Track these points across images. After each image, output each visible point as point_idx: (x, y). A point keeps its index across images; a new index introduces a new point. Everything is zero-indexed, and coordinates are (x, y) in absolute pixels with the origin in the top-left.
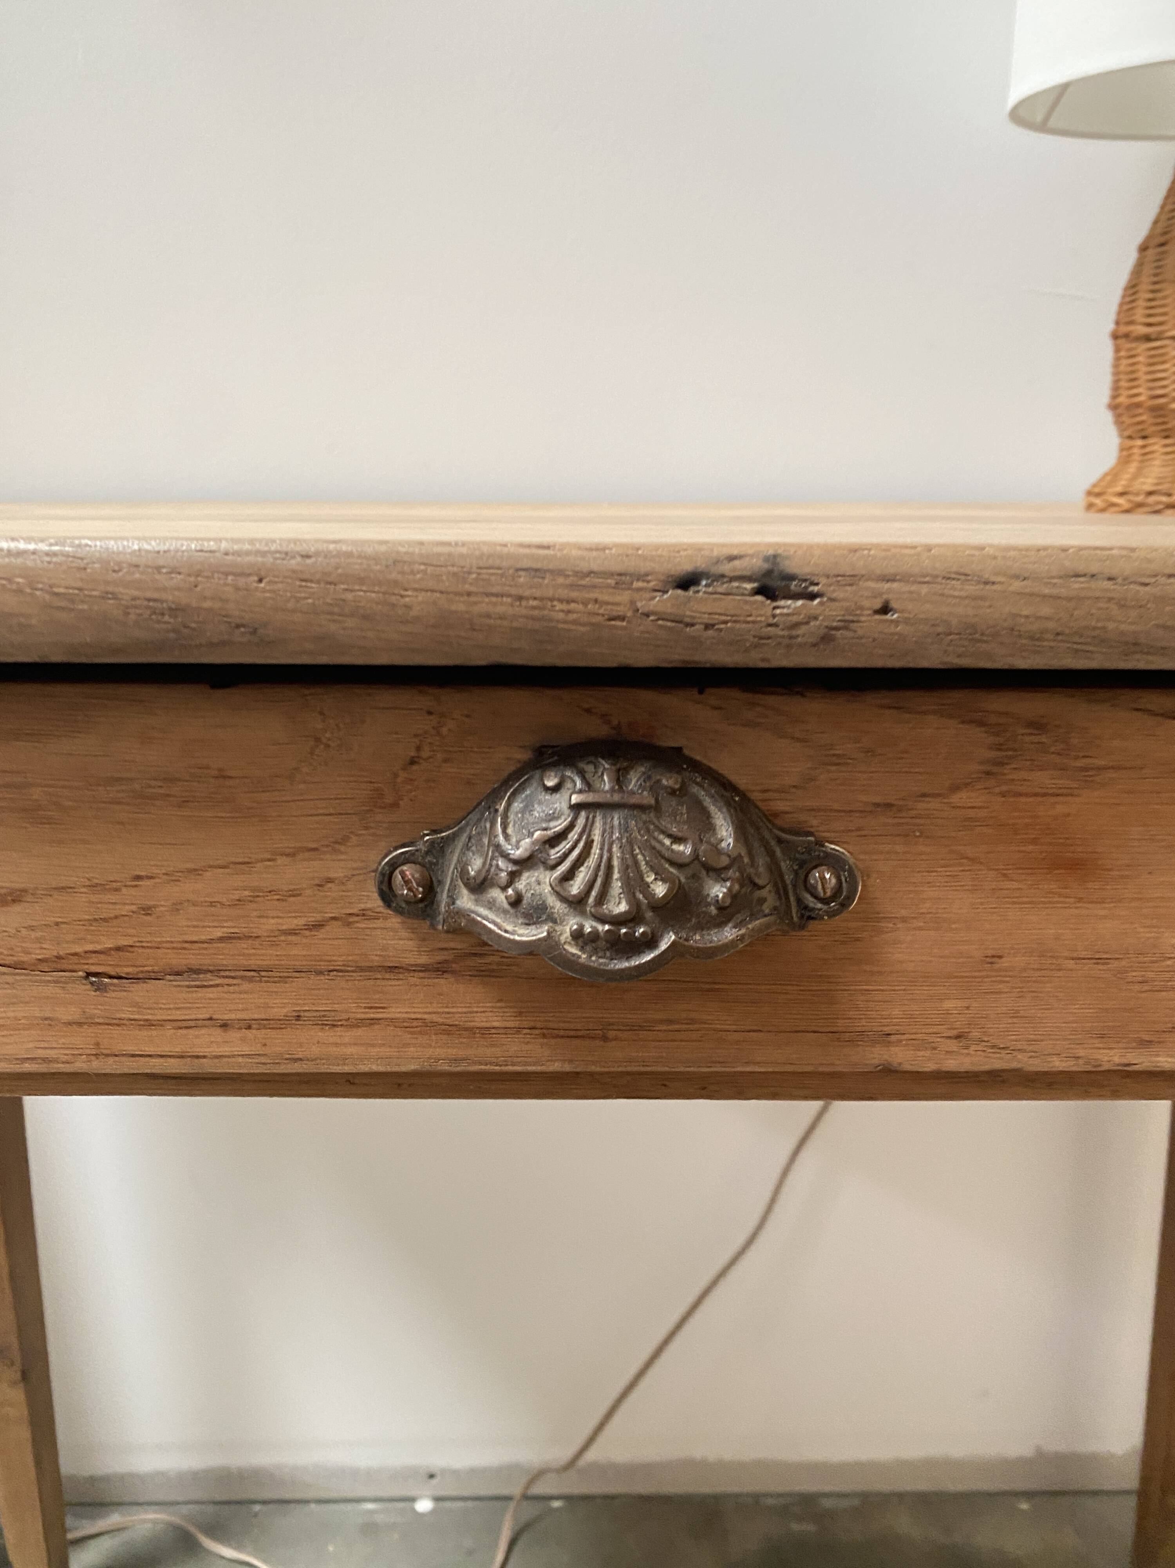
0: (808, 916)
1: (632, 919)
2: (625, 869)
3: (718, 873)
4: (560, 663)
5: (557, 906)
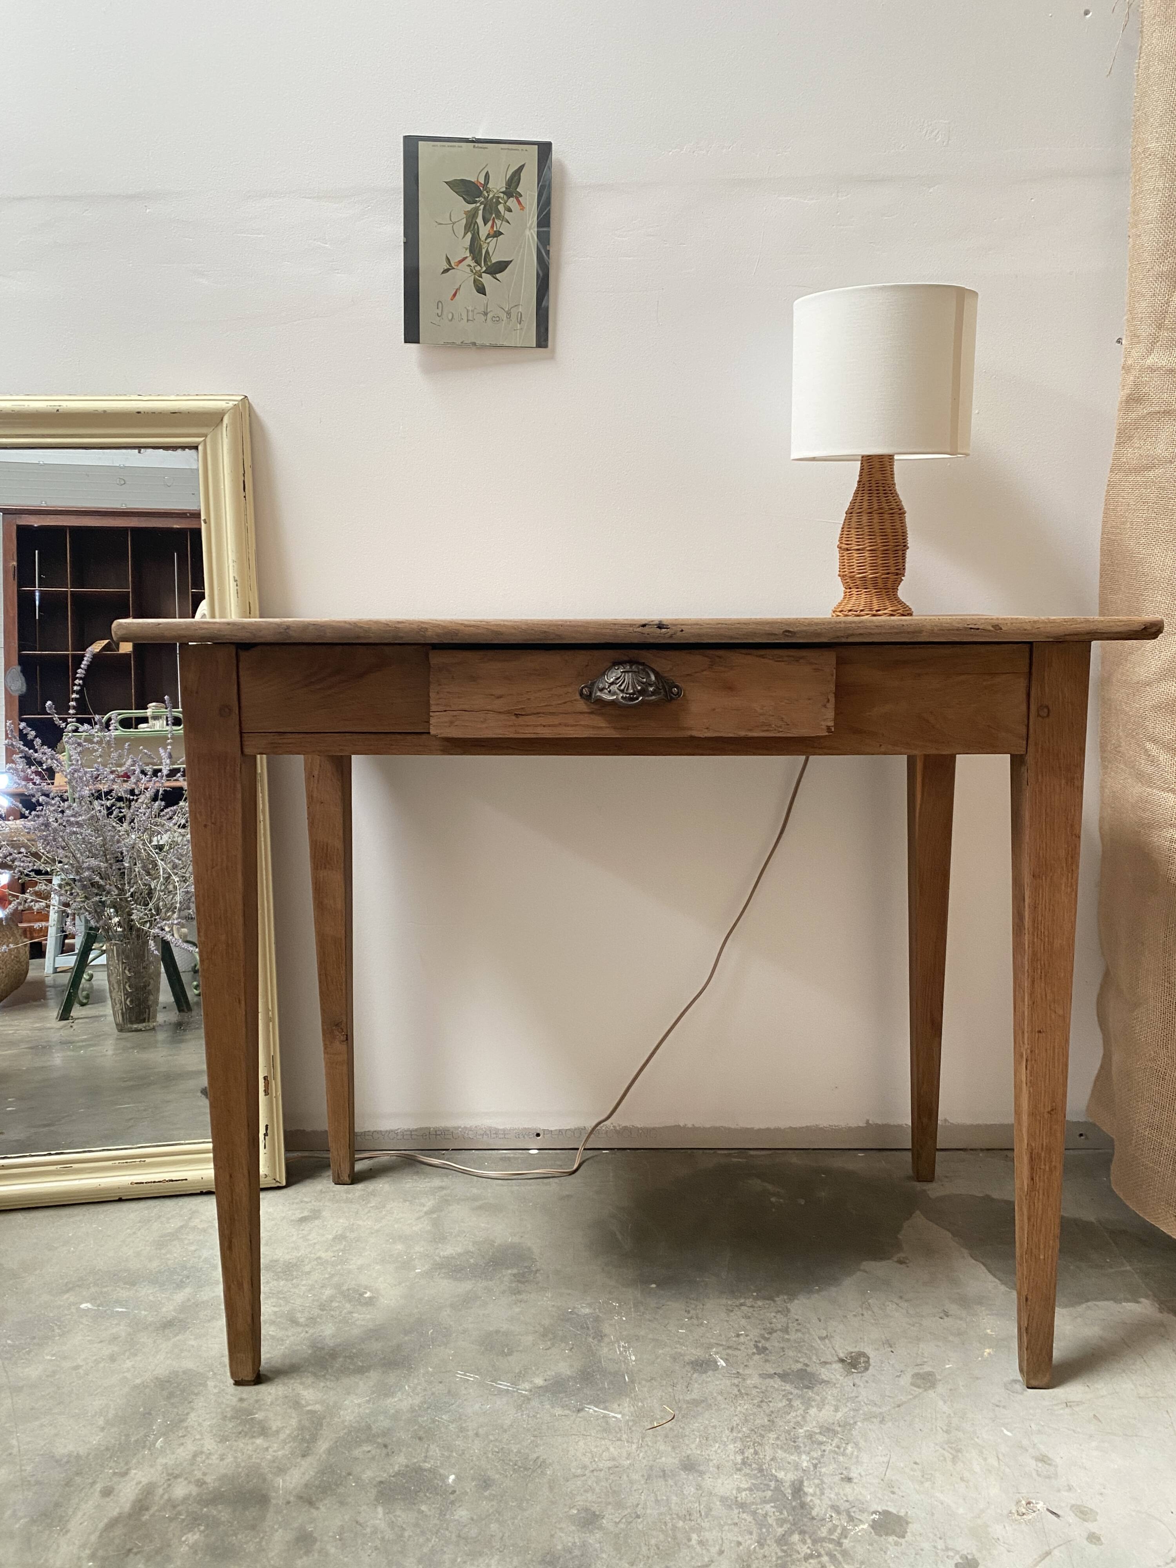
0: (672, 699)
1: (633, 694)
2: (632, 686)
3: (651, 685)
4: (620, 642)
5: (618, 692)
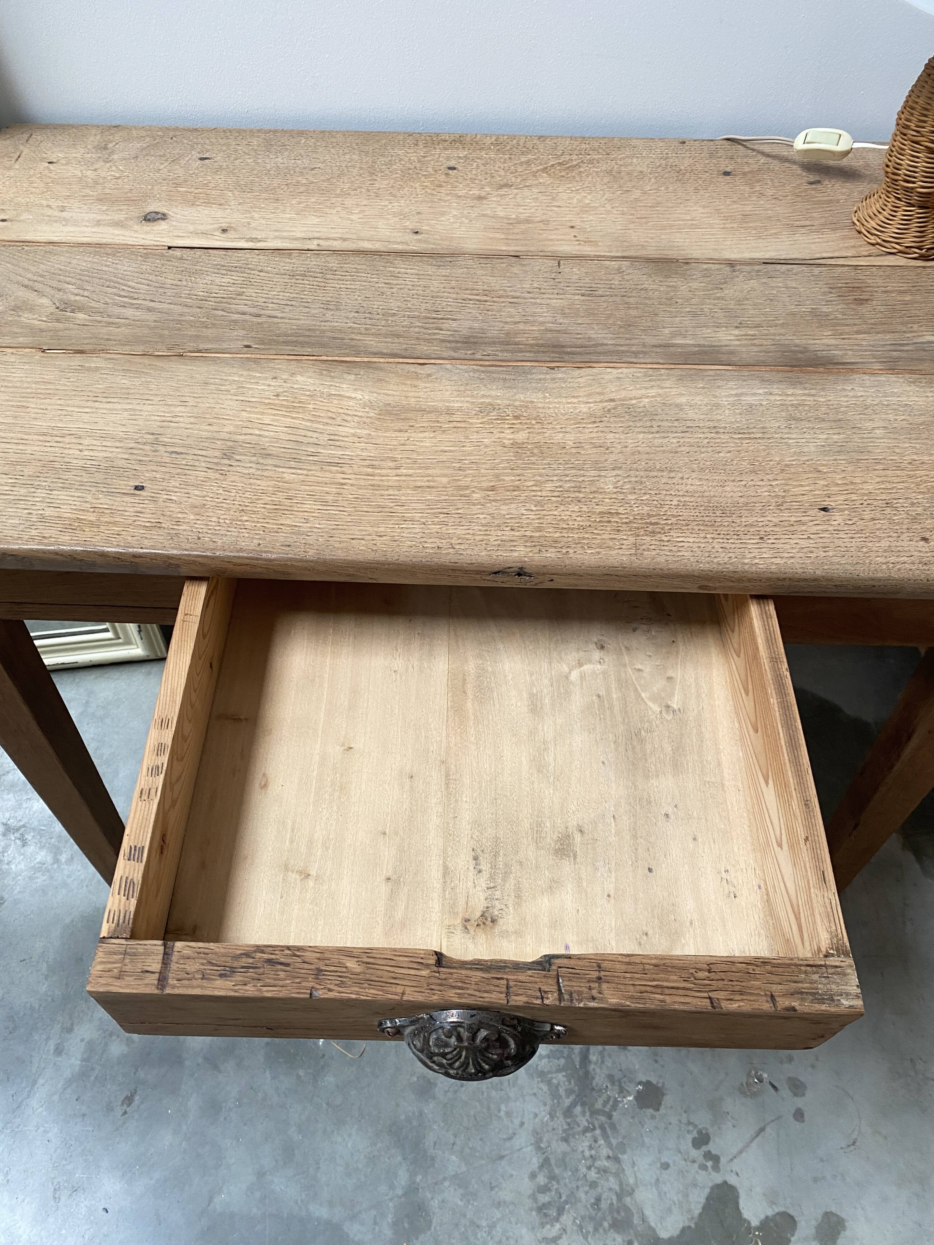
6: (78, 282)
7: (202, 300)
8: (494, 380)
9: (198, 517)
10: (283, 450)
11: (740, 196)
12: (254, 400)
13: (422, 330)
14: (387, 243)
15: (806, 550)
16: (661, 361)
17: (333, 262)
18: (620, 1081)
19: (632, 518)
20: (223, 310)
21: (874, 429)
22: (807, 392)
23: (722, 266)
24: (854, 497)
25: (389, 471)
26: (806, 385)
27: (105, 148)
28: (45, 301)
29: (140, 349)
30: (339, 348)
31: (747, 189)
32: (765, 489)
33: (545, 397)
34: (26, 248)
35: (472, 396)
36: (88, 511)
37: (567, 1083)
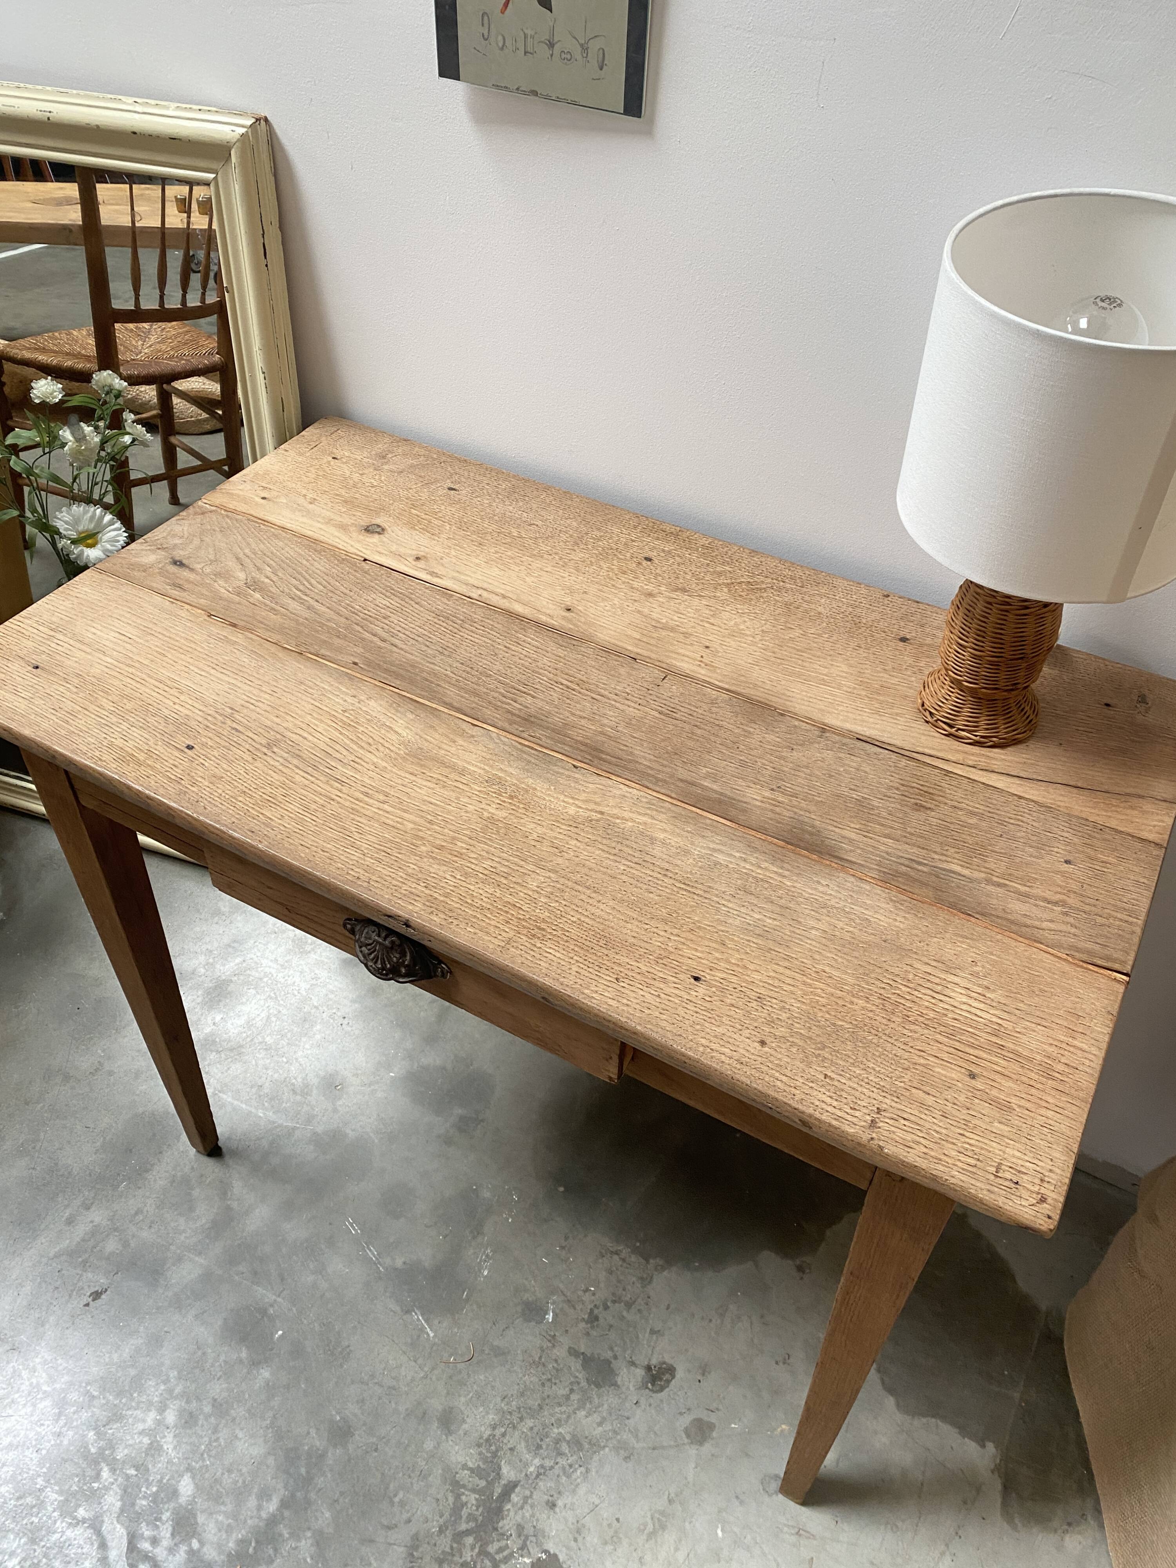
6: (277, 567)
7: (354, 613)
8: (519, 759)
9: (210, 785)
10: (313, 756)
11: (896, 666)
12: (325, 708)
13: (500, 697)
14: (535, 611)
15: (646, 1004)
16: (673, 795)
17: (478, 615)
18: (527, 1537)
19: (528, 916)
20: (362, 627)
21: (813, 928)
22: (781, 871)
23: (813, 728)
24: (734, 979)
25: (376, 802)
26: (786, 865)
27: (384, 457)
28: (242, 575)
29: (275, 637)
30: (423, 689)
31: (910, 661)
32: (661, 939)
33: (549, 789)
34: (262, 526)
35: (491, 766)
36: (143, 751)
37: (474, 1508)
